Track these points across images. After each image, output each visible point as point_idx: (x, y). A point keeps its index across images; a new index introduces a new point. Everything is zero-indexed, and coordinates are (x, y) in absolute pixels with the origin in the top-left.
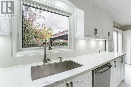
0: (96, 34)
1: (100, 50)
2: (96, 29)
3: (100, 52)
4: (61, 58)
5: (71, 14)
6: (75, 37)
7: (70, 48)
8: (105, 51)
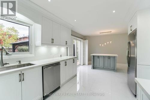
0: (53, 43)
1: (61, 55)
2: (53, 39)
3: (61, 56)
4: (20, 62)
5: (32, 25)
6: (36, 44)
7: (31, 54)
8: (67, 56)
